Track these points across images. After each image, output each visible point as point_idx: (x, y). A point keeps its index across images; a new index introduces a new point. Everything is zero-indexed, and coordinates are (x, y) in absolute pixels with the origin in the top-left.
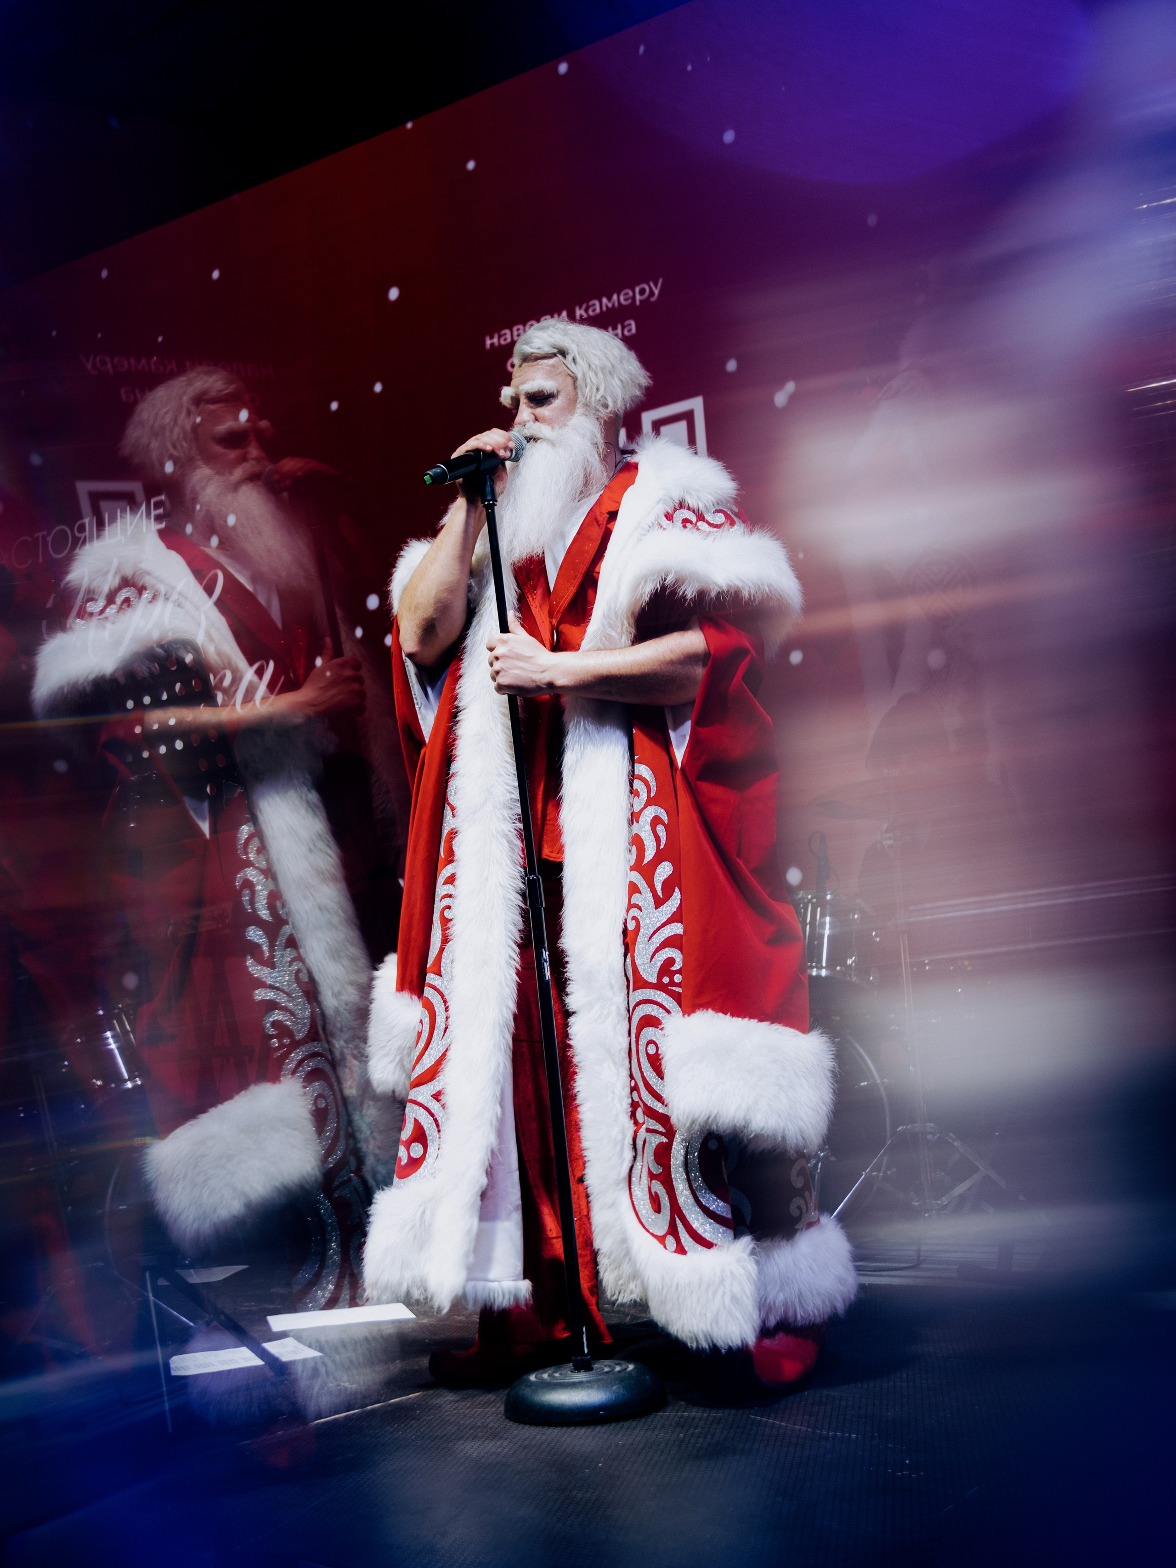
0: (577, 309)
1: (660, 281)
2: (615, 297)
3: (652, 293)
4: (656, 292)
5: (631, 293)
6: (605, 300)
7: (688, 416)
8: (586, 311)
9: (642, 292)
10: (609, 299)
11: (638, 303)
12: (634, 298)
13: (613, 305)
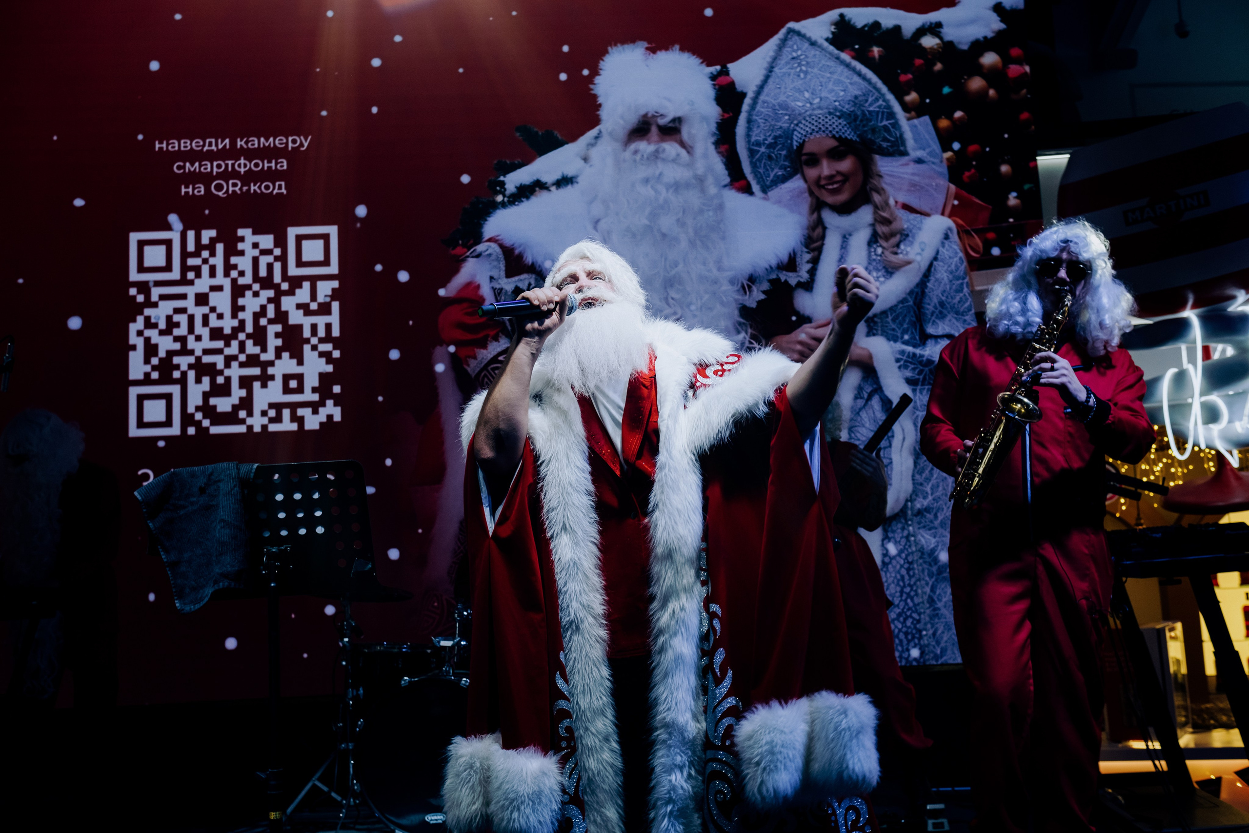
0: (239, 140)
1: (310, 138)
2: (271, 139)
3: (302, 145)
4: (306, 145)
5: (285, 141)
6: (262, 140)
7: (326, 238)
8: (247, 143)
9: (294, 142)
10: (267, 140)
11: (290, 149)
12: (287, 143)
13: (270, 144)
